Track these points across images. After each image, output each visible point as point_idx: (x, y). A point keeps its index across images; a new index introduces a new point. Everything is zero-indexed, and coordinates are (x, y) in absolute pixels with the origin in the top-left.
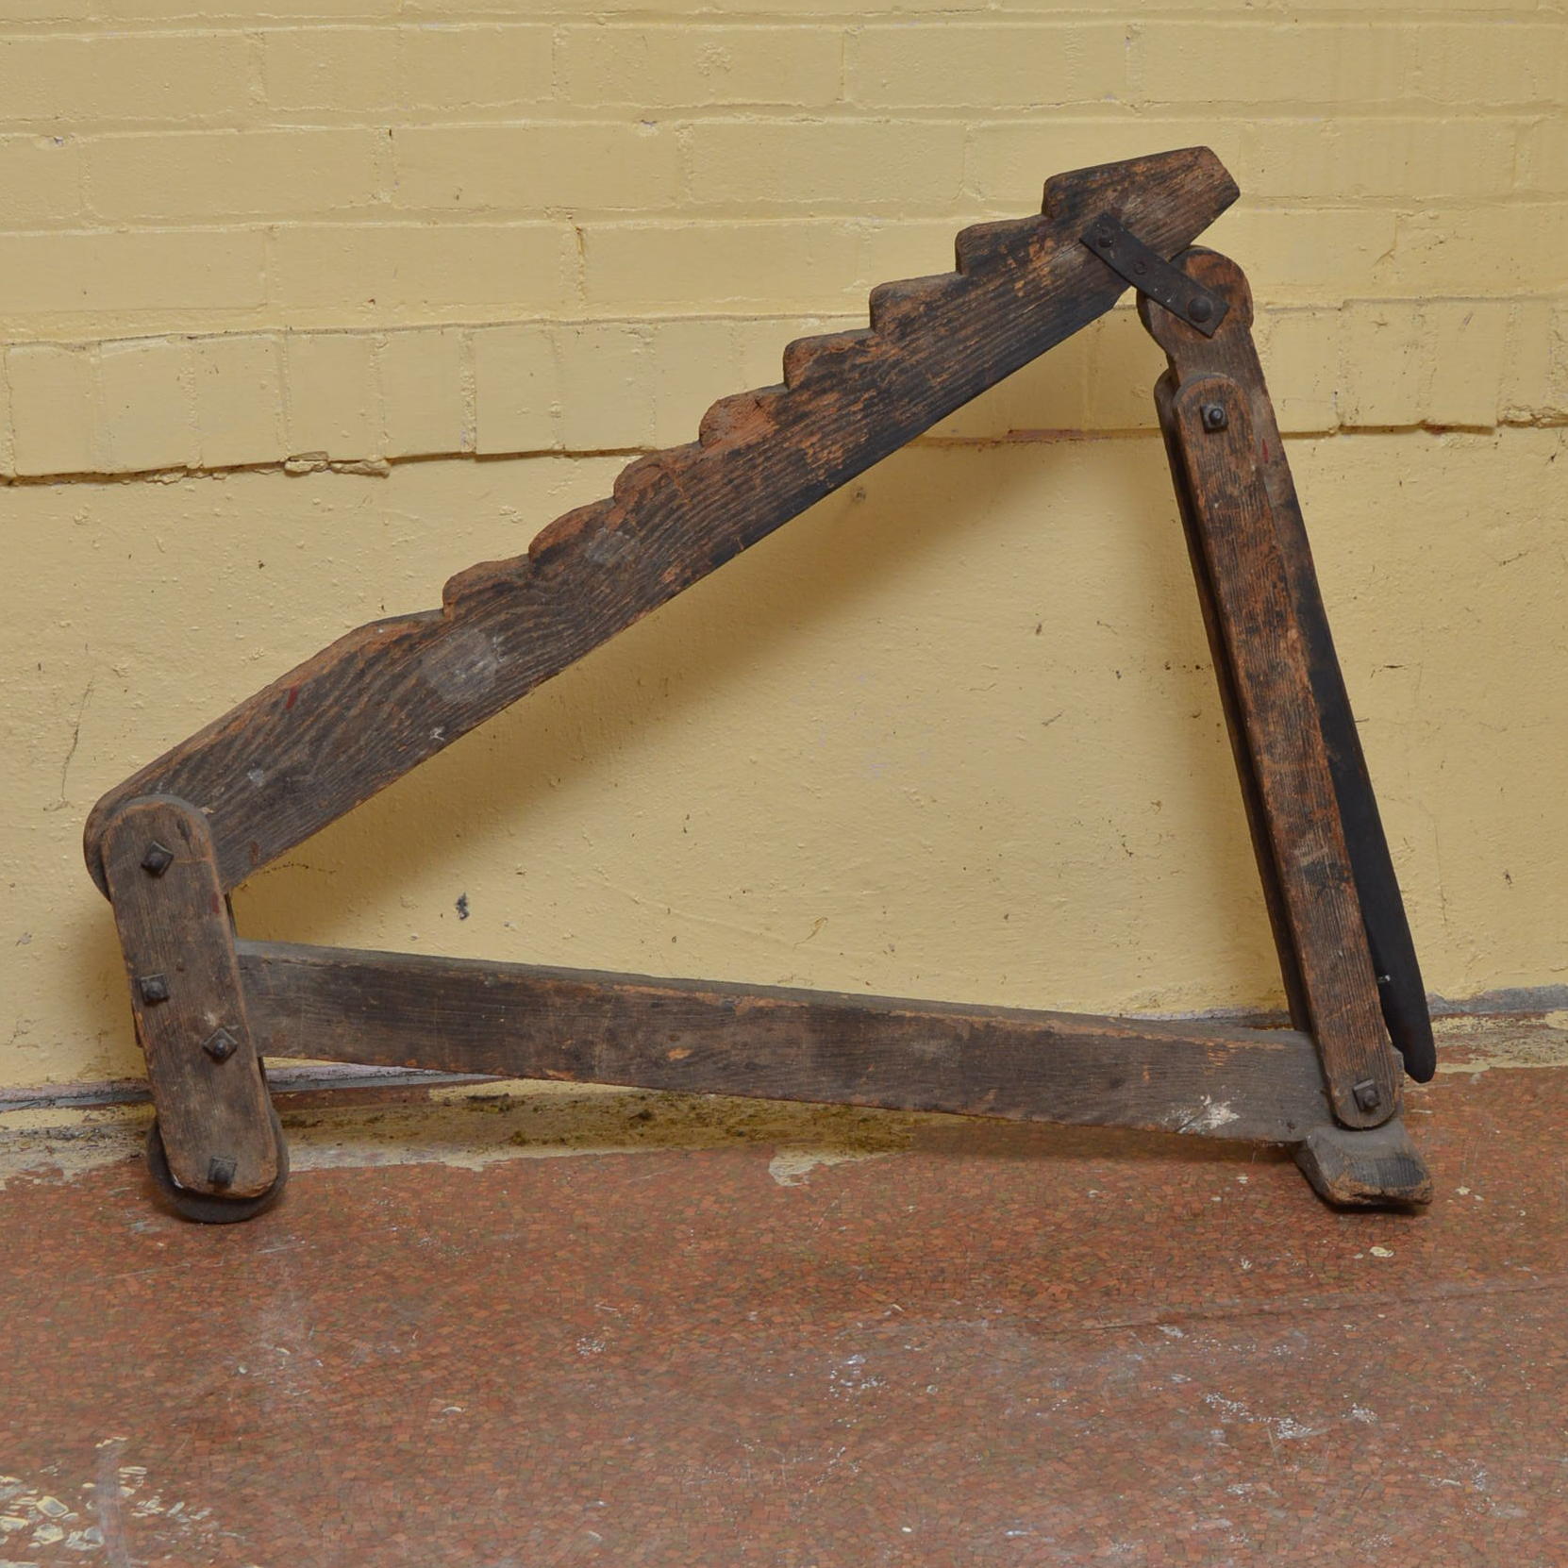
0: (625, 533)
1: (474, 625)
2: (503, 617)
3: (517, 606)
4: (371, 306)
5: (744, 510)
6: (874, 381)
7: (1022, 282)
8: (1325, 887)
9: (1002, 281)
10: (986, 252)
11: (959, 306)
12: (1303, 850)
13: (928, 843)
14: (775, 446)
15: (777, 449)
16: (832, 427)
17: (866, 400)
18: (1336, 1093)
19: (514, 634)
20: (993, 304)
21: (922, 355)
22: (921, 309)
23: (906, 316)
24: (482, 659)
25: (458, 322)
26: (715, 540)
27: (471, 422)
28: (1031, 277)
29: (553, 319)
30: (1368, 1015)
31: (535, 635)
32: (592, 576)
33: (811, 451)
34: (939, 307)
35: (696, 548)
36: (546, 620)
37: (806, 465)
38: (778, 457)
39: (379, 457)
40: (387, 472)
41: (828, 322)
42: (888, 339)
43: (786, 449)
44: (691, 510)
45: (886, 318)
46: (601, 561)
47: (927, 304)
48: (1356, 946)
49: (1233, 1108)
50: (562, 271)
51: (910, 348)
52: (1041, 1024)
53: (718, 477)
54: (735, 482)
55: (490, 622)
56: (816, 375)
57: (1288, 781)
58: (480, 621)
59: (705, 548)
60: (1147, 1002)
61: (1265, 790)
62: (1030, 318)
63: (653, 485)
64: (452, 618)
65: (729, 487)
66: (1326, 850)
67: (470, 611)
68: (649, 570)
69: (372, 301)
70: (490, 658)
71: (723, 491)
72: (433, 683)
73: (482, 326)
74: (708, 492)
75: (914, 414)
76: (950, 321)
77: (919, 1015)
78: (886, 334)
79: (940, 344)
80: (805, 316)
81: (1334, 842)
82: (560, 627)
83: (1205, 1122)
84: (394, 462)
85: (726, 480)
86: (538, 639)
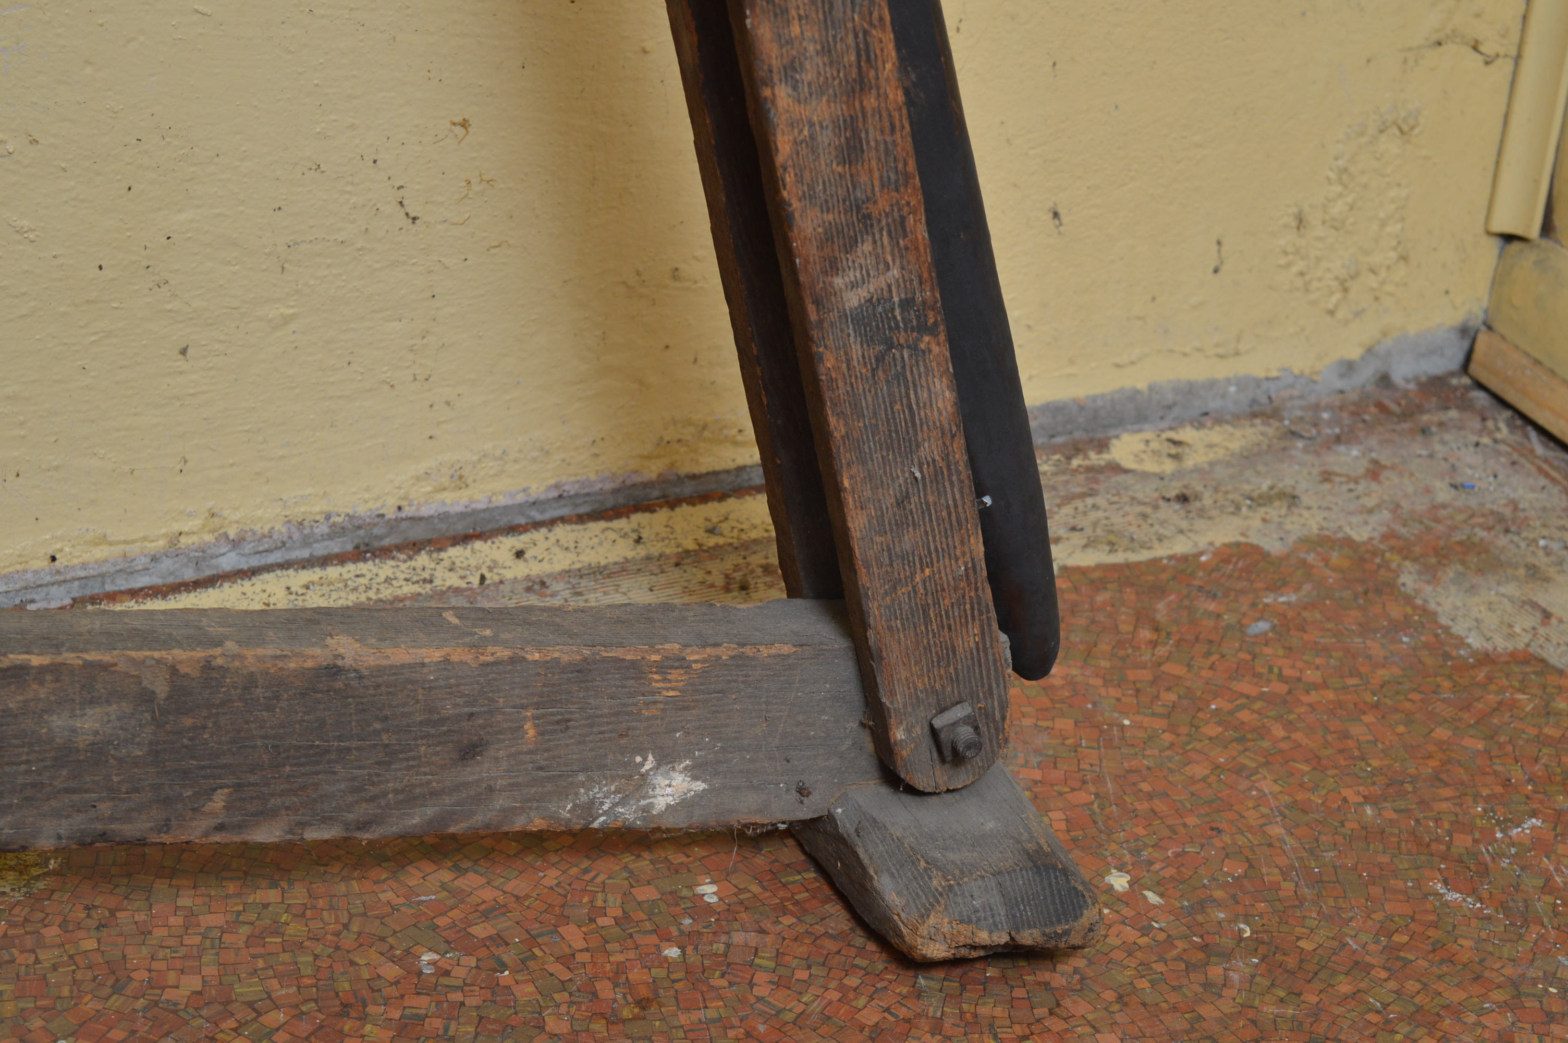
8: (890, 346)
12: (852, 275)
13: (25, 223)
18: (899, 734)
30: (963, 584)
48: (946, 457)
49: (695, 772)
52: (317, 651)
57: (826, 138)
60: (445, 480)
61: (780, 159)
66: (895, 272)
77: (59, 659)
81: (912, 259)
83: (643, 803)
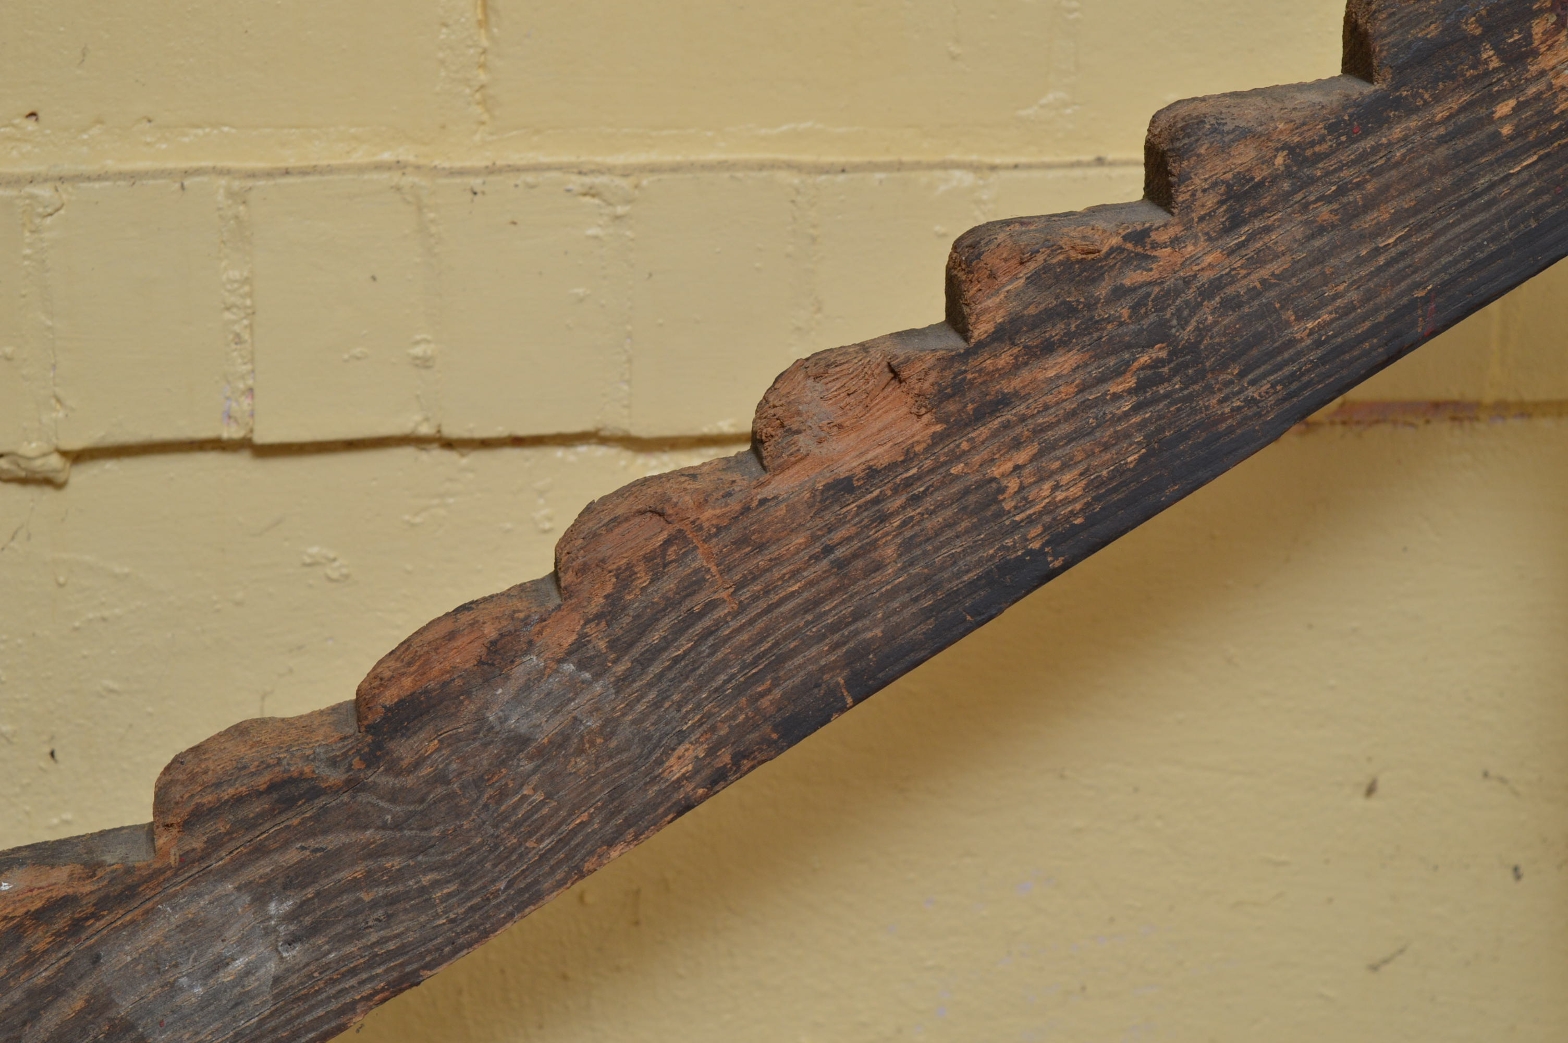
0: (582, 665)
1: (223, 875)
2: (292, 856)
3: (325, 832)
4: (30, 125)
5: (857, 616)
6: (1163, 324)
7: (1512, 103)
9: (1466, 98)
10: (1433, 31)
11: (1363, 157)
14: (932, 471)
15: (936, 478)
16: (1066, 428)
17: (1143, 368)
19: (318, 894)
20: (1442, 152)
21: (1275, 267)
22: (1279, 160)
23: (1243, 178)
24: (242, 952)
25: (220, 164)
26: (789, 684)
27: (243, 377)
28: (1532, 90)
29: (422, 161)
31: (366, 897)
32: (503, 763)
33: (1013, 485)
34: (1319, 157)
35: (743, 700)
36: (394, 863)
37: (1001, 513)
38: (938, 496)
39: (46, 448)
40: (61, 478)
41: (993, 177)
42: (1198, 229)
43: (957, 477)
44: (735, 615)
45: (1198, 182)
46: (523, 730)
47: (1292, 150)
50: (442, 62)
51: (1250, 251)
53: (799, 540)
54: (839, 553)
55: (262, 868)
56: (1032, 310)
58: (238, 866)
59: (765, 702)
62: (1524, 184)
63: (648, 558)
64: (173, 860)
65: (825, 564)
67: (215, 844)
68: (636, 750)
69: (33, 114)
70: (260, 949)
71: (810, 574)
72: (125, 1006)
73: (269, 174)
74: (776, 574)
75: (1251, 402)
76: (1342, 190)
78: (1195, 216)
79: (1317, 243)
80: (946, 166)
82: (426, 880)
84: (78, 457)
85: (817, 548)
86: (374, 905)
